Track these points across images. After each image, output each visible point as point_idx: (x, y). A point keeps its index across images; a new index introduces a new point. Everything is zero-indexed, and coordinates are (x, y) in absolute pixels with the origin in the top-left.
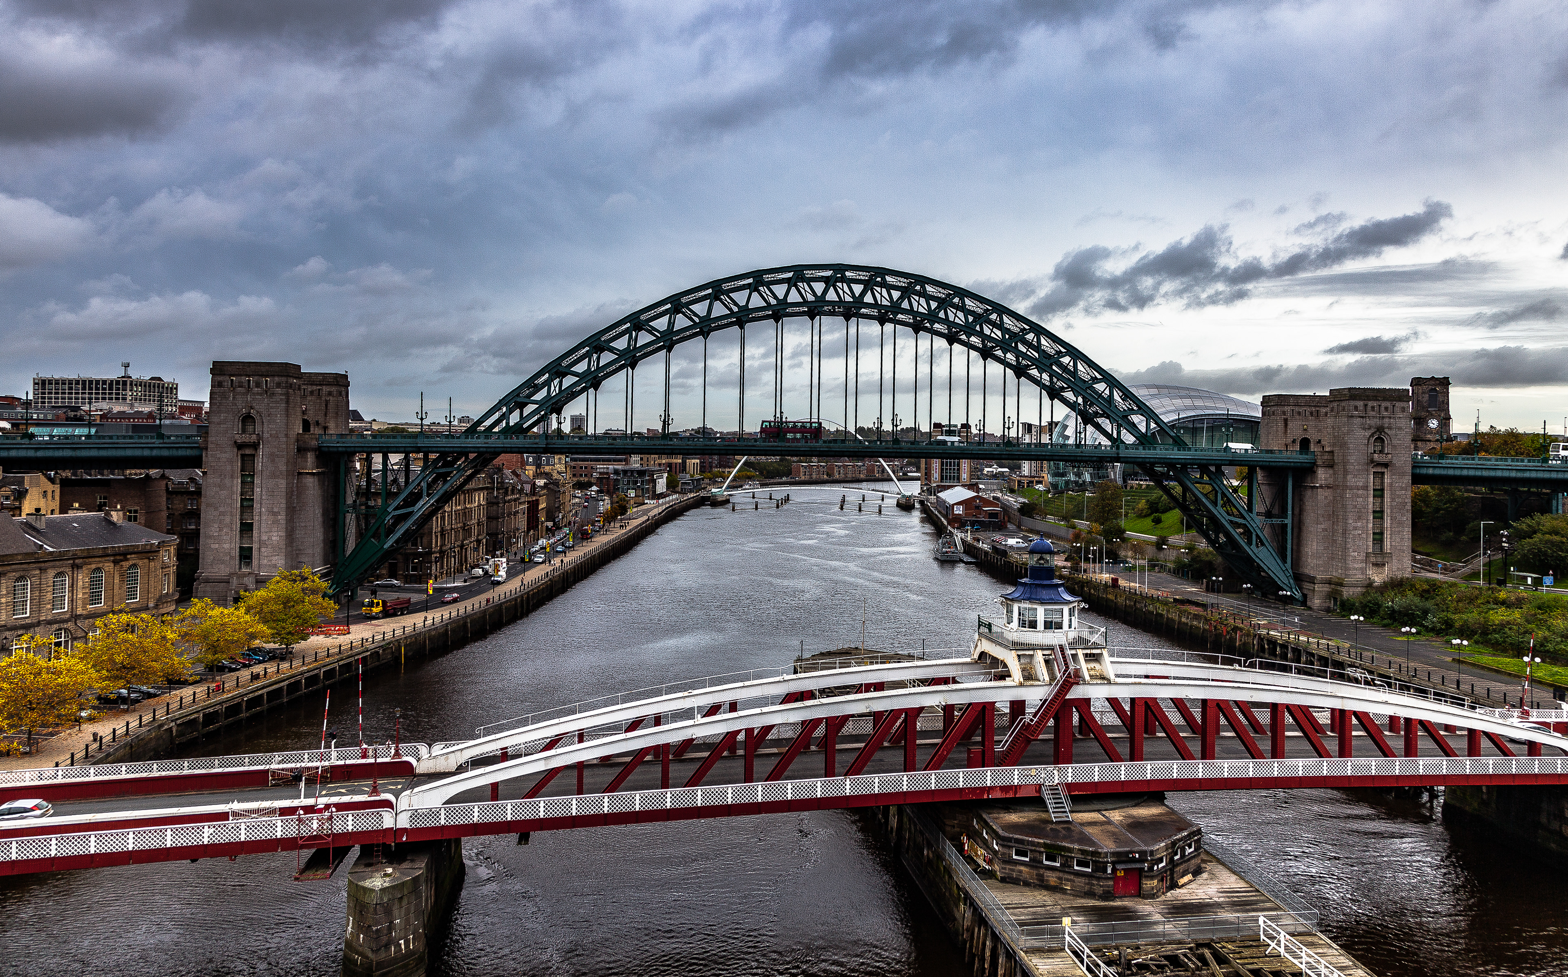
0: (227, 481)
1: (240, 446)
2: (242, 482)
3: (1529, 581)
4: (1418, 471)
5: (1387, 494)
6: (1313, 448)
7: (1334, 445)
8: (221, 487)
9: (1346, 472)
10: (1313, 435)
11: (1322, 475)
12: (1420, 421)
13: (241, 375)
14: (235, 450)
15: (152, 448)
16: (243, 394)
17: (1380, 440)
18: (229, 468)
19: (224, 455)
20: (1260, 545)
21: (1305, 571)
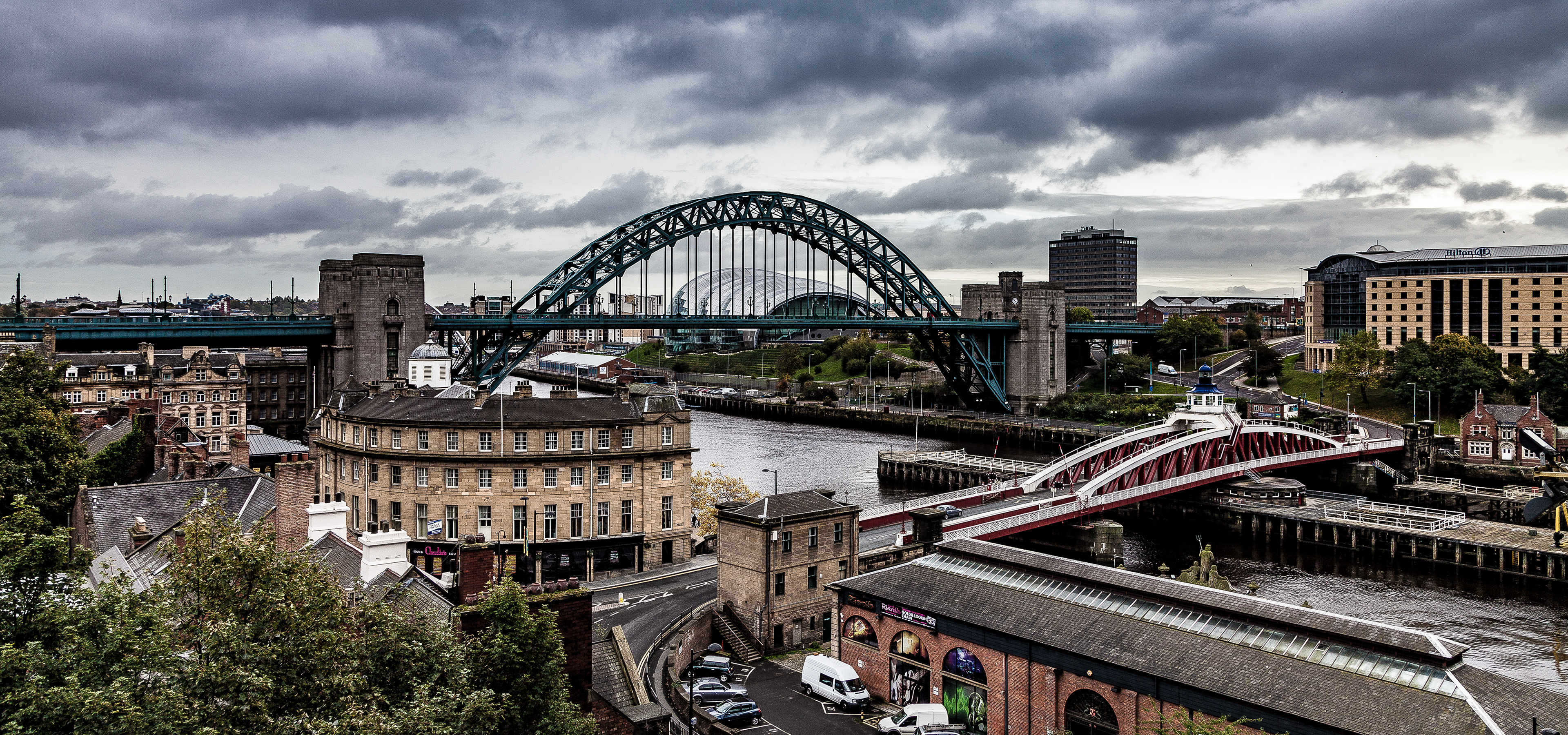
0: (377, 356)
1: (386, 325)
2: (388, 357)
3: (1137, 390)
4: (1070, 331)
5: (1056, 344)
6: (993, 317)
7: (1028, 316)
8: (372, 361)
9: (1038, 332)
10: (993, 310)
11: (1023, 334)
12: (1008, 300)
13: (386, 266)
14: (383, 329)
15: (285, 329)
16: (388, 282)
17: (1052, 313)
18: (377, 344)
19: (373, 334)
20: (992, 378)
21: (1012, 393)
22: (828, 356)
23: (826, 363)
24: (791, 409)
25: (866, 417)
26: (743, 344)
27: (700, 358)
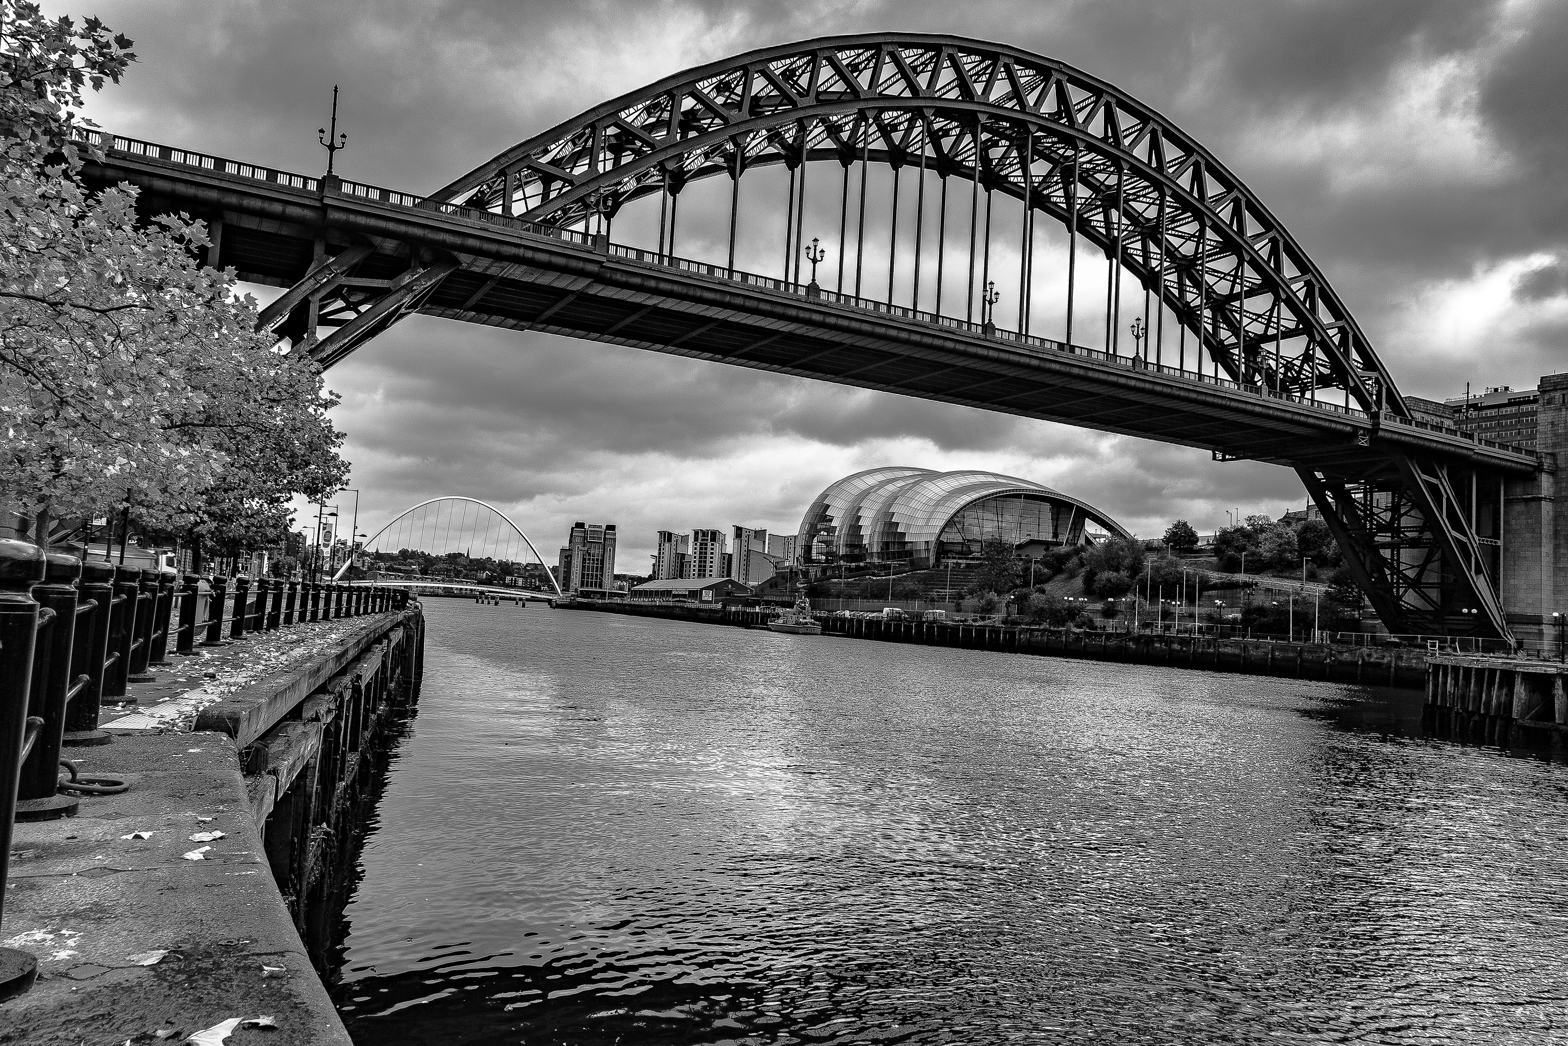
7: (1554, 445)
11: (1546, 483)
20: (1479, 571)
21: (1517, 610)
22: (1055, 574)
23: (1051, 584)
24: (1013, 634)
25: (1176, 646)
26: (912, 563)
27: (848, 584)
